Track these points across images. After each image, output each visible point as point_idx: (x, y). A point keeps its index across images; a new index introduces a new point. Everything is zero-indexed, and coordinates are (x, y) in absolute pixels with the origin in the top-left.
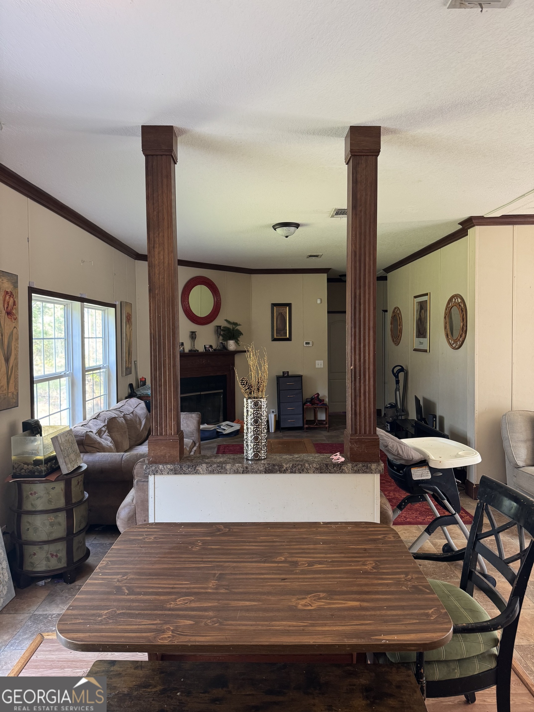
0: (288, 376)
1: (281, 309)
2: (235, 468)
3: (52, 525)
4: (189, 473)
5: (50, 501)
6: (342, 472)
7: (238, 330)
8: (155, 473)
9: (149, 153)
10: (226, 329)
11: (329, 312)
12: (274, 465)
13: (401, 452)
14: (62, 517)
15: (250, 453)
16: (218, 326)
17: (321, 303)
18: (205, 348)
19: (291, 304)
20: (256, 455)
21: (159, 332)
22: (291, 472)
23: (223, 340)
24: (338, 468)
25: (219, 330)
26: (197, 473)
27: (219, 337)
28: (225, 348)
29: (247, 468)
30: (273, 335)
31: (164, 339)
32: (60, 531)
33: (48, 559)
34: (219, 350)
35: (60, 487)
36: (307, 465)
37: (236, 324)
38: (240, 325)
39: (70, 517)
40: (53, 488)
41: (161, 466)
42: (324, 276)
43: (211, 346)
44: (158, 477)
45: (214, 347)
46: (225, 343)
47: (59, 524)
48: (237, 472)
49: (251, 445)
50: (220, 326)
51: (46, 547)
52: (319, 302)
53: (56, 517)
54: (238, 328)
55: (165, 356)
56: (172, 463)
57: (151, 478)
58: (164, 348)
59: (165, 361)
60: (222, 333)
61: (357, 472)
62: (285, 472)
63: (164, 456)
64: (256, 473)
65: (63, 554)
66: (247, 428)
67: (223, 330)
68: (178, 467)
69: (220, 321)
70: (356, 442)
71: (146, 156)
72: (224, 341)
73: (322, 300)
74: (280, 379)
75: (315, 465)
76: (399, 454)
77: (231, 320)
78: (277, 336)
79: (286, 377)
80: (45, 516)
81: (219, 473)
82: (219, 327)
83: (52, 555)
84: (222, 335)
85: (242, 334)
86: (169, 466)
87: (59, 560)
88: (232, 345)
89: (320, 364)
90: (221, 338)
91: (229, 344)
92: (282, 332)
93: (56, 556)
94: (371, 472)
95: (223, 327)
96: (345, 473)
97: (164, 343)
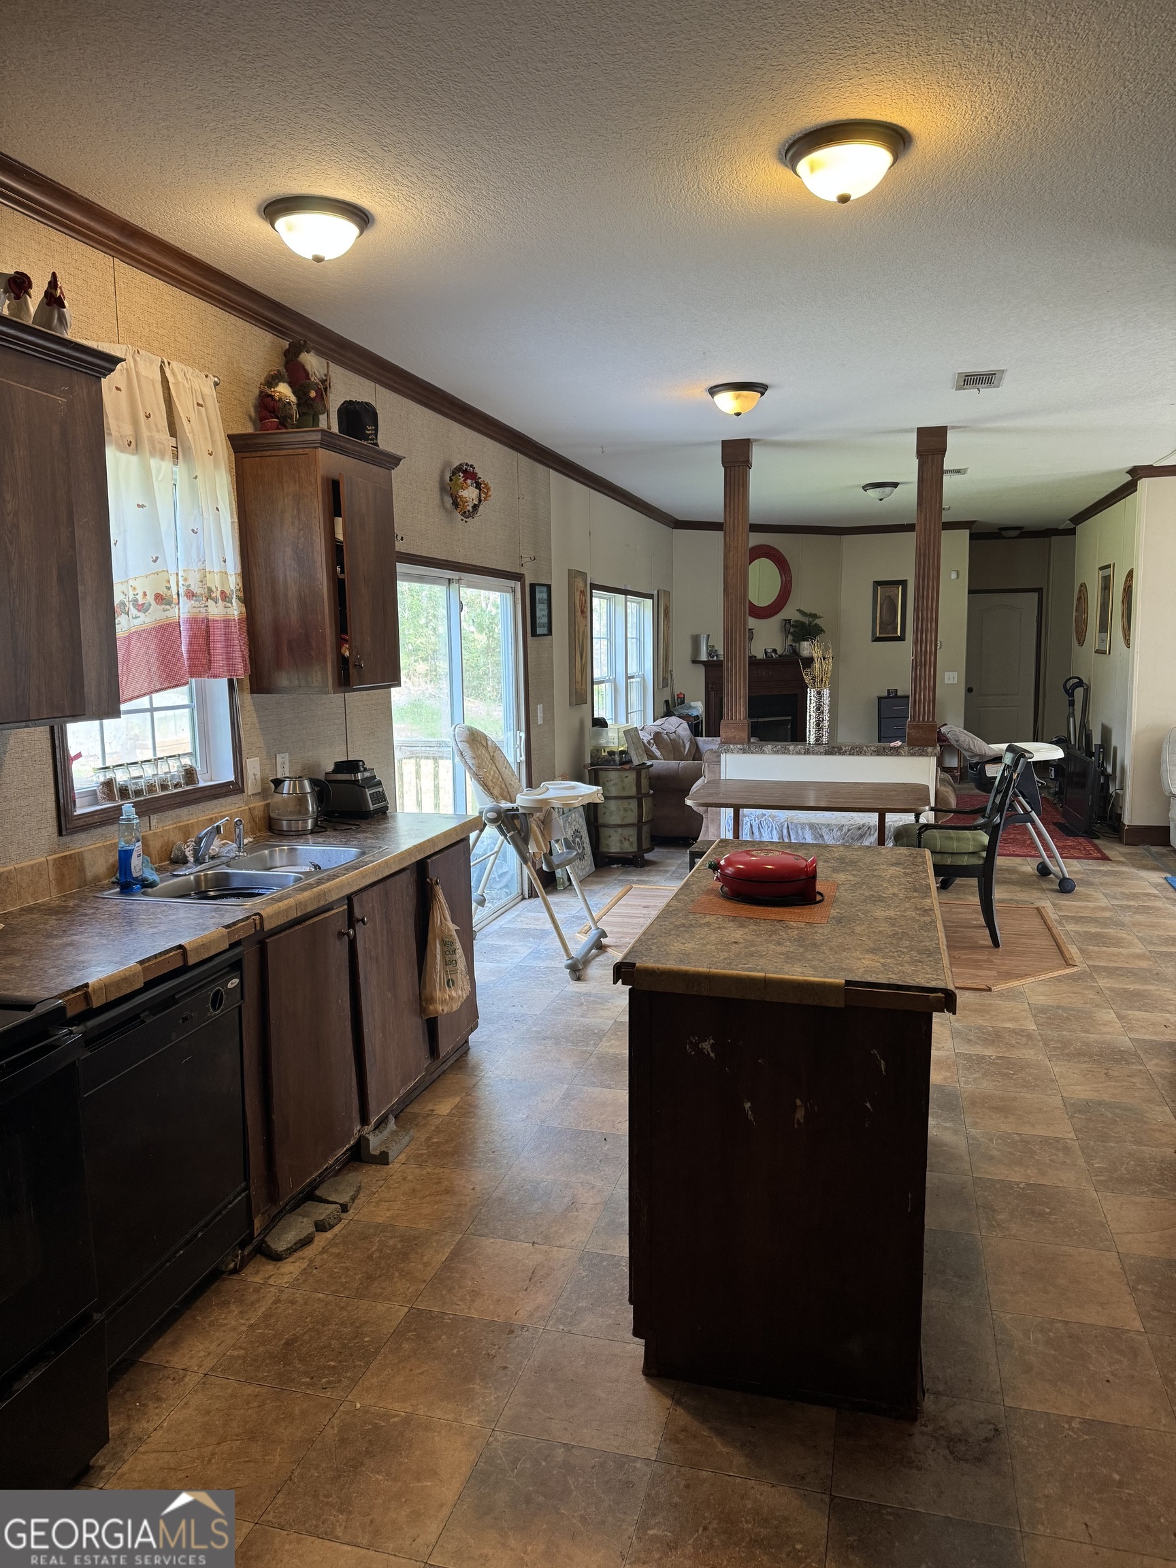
0: (896, 697)
1: (890, 590)
2: (797, 749)
3: (626, 810)
4: (756, 753)
5: (623, 788)
6: (899, 754)
7: (816, 625)
8: (727, 751)
9: (727, 465)
10: (799, 624)
11: (970, 592)
12: (834, 748)
13: (972, 747)
14: (633, 804)
15: (811, 738)
16: (785, 620)
17: (957, 578)
18: (766, 652)
19: (906, 580)
20: (817, 740)
21: (732, 627)
22: (850, 754)
23: (794, 641)
24: (896, 752)
25: (788, 626)
26: (763, 752)
27: (787, 637)
28: (795, 653)
29: (808, 749)
30: (874, 632)
31: (736, 634)
32: (632, 818)
33: (621, 842)
34: (786, 656)
35: (632, 776)
36: (864, 748)
37: (814, 616)
38: (820, 617)
39: (640, 806)
40: (626, 777)
41: (731, 746)
42: (966, 533)
43: (775, 651)
44: (729, 756)
45: (779, 652)
46: (797, 645)
47: (631, 810)
48: (799, 753)
49: (813, 731)
50: (790, 620)
51: (620, 830)
52: (954, 576)
53: (629, 804)
54: (817, 621)
55: (736, 649)
56: (742, 743)
57: (723, 756)
58: (736, 642)
59: (736, 653)
60: (792, 630)
61: (913, 755)
62: (844, 754)
63: (735, 738)
64: (817, 754)
65: (634, 839)
66: (810, 716)
67: (793, 626)
68: (746, 746)
69: (789, 612)
70: (914, 728)
71: (726, 468)
72: (795, 643)
73: (960, 573)
74: (883, 701)
75: (872, 748)
76: (970, 748)
77: (808, 611)
78: (880, 633)
79: (892, 697)
80: (619, 802)
81: (783, 753)
82: (787, 621)
83: (625, 839)
84: (791, 633)
85: (824, 632)
86: (739, 746)
87: (631, 844)
88: (806, 648)
89: (951, 678)
90: (790, 637)
91: (802, 647)
92: (890, 627)
93: (629, 840)
94: (927, 755)
95: (794, 621)
96: (901, 755)
97: (736, 638)
